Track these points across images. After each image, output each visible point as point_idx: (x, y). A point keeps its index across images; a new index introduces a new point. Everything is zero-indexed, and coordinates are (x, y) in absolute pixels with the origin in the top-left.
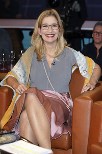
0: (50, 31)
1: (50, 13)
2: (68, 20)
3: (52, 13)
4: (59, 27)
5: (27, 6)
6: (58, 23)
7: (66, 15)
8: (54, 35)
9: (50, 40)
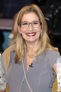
0: (31, 30)
1: (30, 9)
2: (56, 21)
3: (33, 9)
4: (41, 24)
5: (10, 5)
6: (40, 19)
7: (53, 15)
8: (35, 33)
9: (31, 39)
